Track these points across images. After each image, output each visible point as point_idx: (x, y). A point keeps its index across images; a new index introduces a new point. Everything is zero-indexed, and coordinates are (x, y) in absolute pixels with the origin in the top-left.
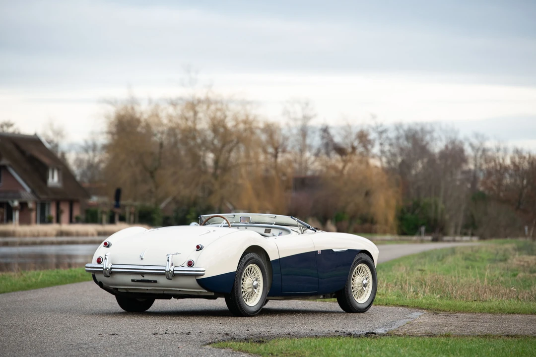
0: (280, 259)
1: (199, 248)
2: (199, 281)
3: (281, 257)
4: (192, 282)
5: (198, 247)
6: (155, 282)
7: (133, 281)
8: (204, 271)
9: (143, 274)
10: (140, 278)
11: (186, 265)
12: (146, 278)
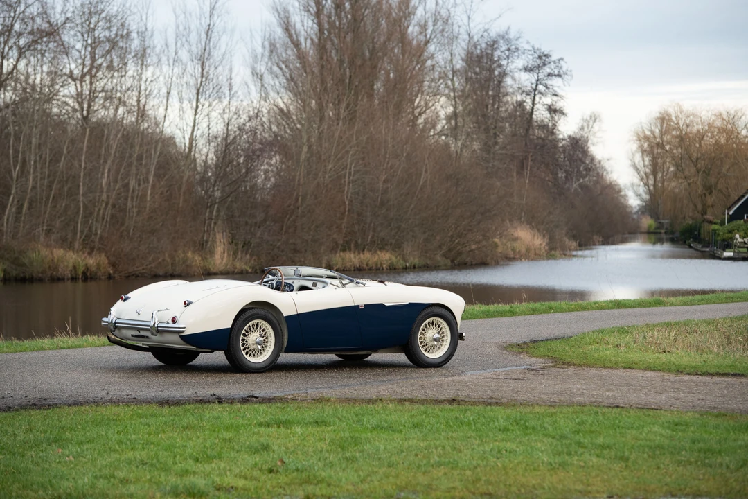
0: (298, 315)
1: (187, 304)
2: (182, 338)
3: (300, 311)
4: (176, 338)
5: (185, 303)
6: (147, 337)
7: (132, 336)
8: (184, 328)
9: (139, 330)
10: (136, 333)
11: (170, 321)
12: (142, 333)
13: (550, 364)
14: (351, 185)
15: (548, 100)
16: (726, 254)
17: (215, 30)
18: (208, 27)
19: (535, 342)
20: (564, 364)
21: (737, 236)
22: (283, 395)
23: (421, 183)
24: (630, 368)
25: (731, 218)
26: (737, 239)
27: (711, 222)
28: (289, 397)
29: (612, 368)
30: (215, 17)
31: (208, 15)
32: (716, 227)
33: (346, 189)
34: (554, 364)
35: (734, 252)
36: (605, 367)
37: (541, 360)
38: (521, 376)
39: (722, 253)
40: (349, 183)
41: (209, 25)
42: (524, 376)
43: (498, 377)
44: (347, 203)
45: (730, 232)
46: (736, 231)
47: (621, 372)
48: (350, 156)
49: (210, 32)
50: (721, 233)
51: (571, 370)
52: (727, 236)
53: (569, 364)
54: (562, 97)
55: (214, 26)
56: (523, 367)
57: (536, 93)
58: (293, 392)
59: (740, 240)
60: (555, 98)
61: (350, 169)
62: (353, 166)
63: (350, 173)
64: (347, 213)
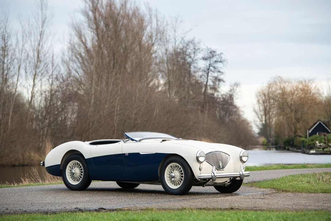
13: (274, 191)
14: (118, 116)
15: (216, 75)
16: (312, 152)
17: (45, 34)
18: (41, 33)
19: (255, 182)
20: (283, 191)
21: (317, 142)
22: (121, 207)
23: (154, 115)
24: (326, 192)
25: (311, 135)
26: (317, 144)
27: (301, 137)
28: (126, 209)
29: (315, 193)
30: (45, 27)
31: (41, 26)
32: (303, 139)
33: (115, 118)
34: (277, 191)
35: (316, 151)
36: (311, 193)
37: (267, 189)
38: (262, 197)
39: (309, 152)
40: (117, 115)
41: (42, 31)
42: (264, 197)
43: (248, 198)
44: (116, 125)
45: (312, 140)
46: (315, 140)
47: (321, 194)
48: (117, 101)
49: (42, 35)
50: (307, 141)
51: (290, 194)
52: (311, 142)
53: (286, 191)
54: (222, 73)
55: (44, 31)
56: (260, 193)
57: (209, 71)
58: (127, 206)
59: (318, 144)
60: (219, 74)
61: (117, 107)
62: (119, 106)
63: (117, 110)
64: (116, 131)
